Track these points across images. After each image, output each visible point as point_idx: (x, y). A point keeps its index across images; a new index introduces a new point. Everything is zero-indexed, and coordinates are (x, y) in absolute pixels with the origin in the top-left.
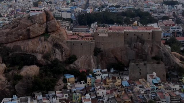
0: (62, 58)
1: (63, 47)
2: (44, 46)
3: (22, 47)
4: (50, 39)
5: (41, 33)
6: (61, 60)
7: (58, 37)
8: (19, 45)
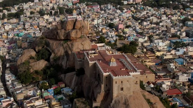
0: (66, 67)
1: (69, 57)
2: (59, 50)
3: (50, 44)
4: (65, 45)
5: (63, 38)
6: (64, 68)
7: (70, 46)
8: (50, 42)
